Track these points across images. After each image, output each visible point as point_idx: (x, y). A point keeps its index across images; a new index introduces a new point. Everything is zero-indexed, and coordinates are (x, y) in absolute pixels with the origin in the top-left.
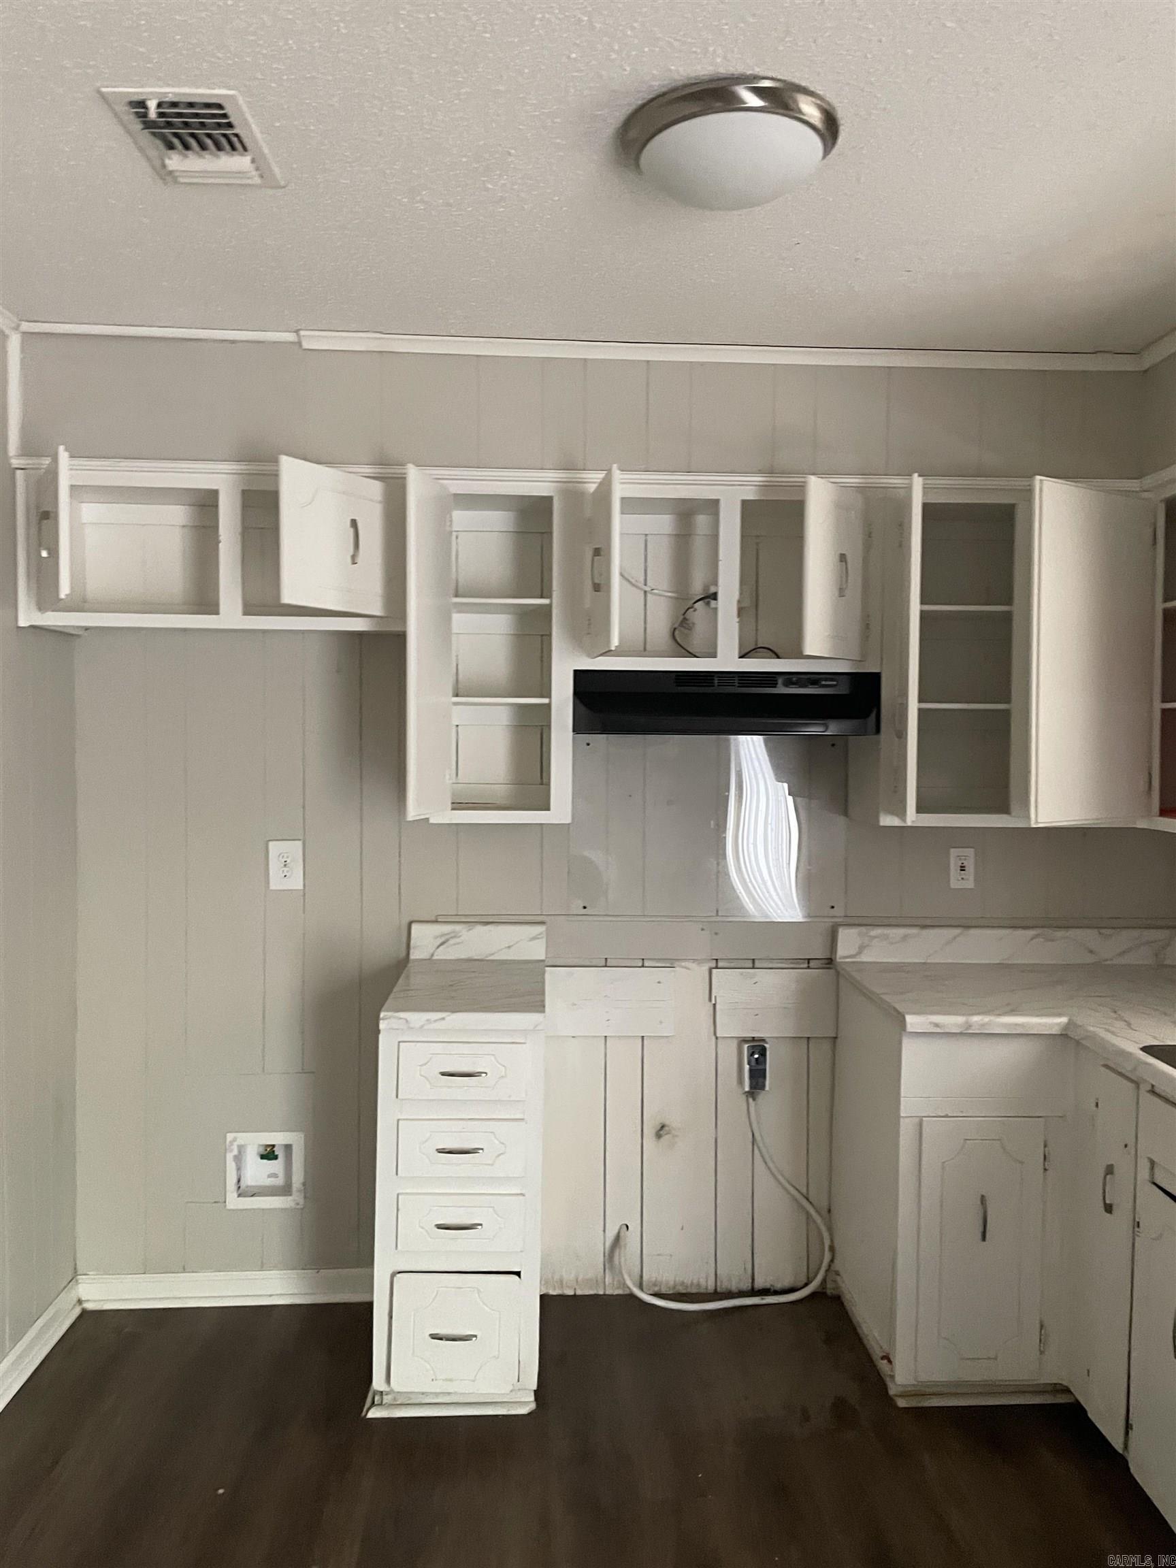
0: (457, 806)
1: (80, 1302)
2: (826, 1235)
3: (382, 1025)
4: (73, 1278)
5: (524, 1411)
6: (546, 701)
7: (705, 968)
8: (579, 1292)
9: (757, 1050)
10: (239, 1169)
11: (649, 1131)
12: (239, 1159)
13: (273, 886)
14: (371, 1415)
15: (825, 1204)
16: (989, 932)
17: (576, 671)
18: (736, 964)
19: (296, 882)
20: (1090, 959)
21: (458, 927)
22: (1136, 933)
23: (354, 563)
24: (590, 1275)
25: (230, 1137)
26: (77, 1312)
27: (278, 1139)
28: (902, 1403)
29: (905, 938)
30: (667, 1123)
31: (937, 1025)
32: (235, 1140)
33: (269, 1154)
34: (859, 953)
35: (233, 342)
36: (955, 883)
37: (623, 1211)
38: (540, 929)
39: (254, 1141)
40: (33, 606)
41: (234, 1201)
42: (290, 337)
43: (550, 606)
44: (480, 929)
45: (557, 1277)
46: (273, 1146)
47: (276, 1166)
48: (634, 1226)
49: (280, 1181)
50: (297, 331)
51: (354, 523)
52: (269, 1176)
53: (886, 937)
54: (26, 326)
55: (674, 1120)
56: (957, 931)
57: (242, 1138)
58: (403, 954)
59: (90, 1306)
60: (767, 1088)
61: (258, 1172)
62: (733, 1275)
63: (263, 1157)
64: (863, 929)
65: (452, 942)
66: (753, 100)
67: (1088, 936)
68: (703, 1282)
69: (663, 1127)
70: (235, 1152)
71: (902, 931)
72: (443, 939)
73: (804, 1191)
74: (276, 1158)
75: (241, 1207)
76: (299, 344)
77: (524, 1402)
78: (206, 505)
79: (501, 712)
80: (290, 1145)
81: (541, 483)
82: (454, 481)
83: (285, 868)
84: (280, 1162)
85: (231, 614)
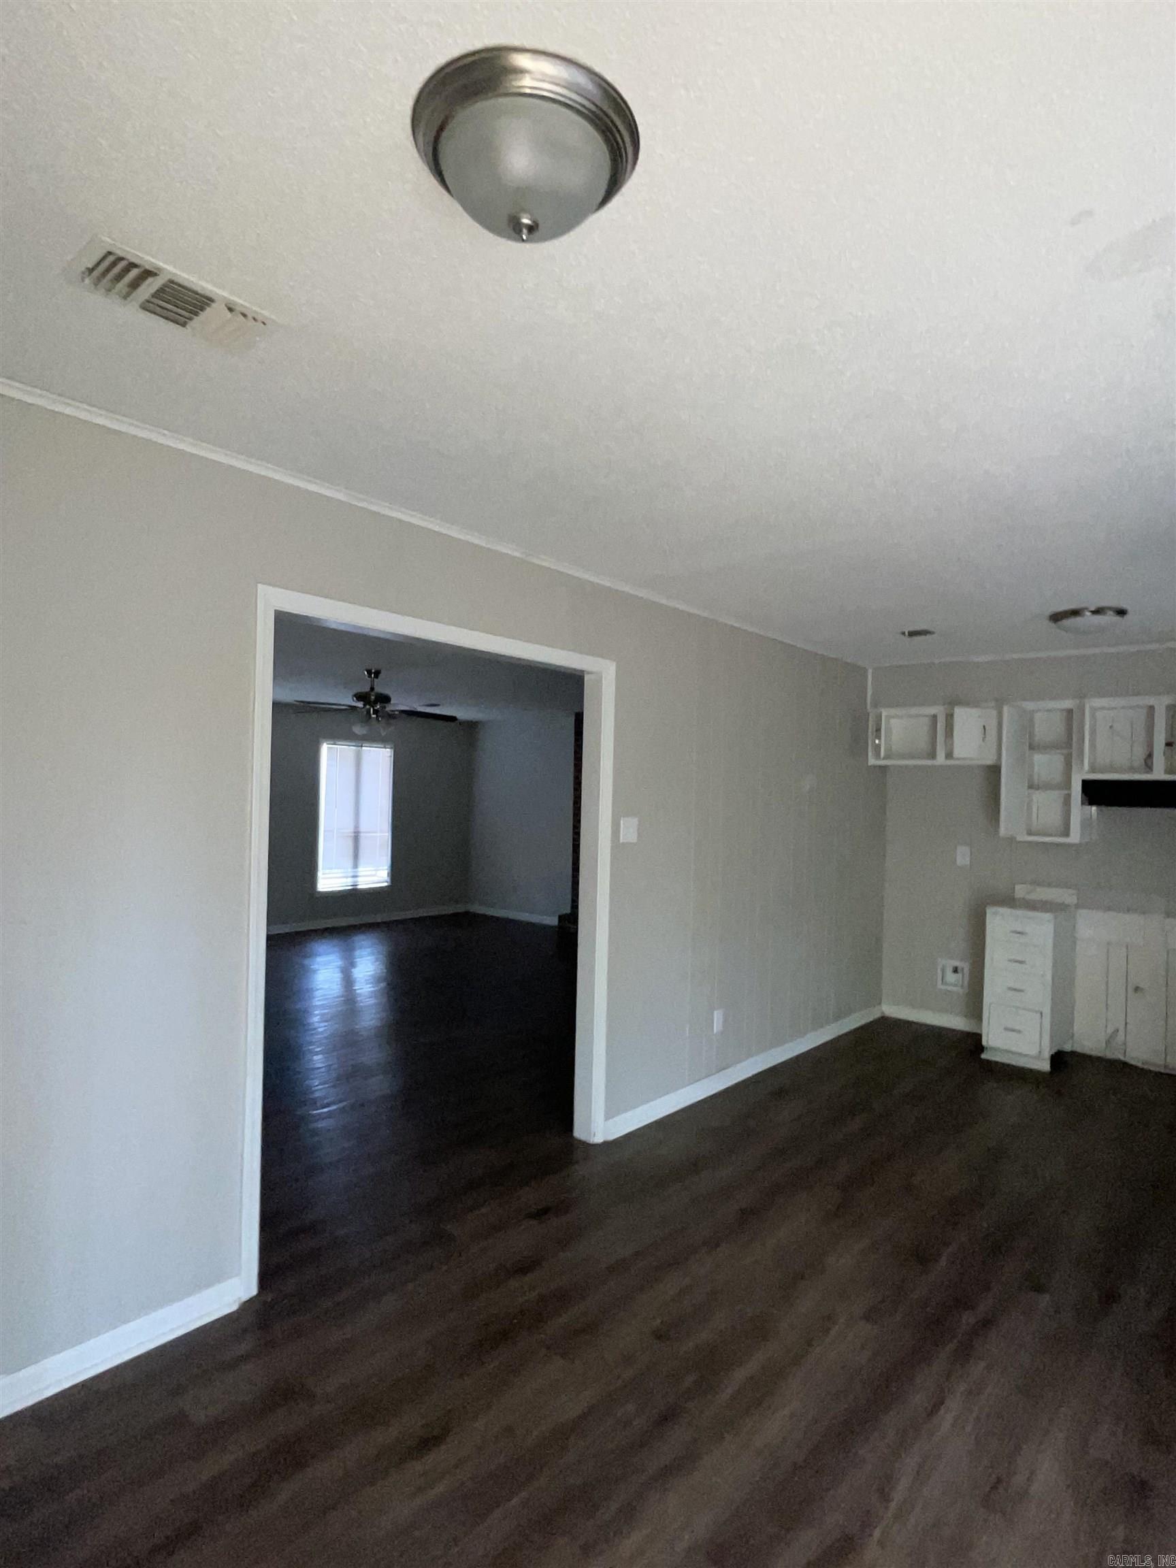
0: (1030, 833)
1: (882, 1012)
3: (989, 911)
4: (880, 1003)
5: (1045, 1070)
6: (1069, 792)
8: (1092, 1054)
10: (943, 974)
11: (1130, 990)
12: (943, 971)
13: (959, 864)
14: (981, 1057)
17: (1083, 780)
19: (967, 861)
21: (1035, 886)
23: (984, 741)
24: (1098, 1048)
25: (940, 961)
26: (881, 1015)
27: (957, 963)
30: (1140, 985)
32: (942, 962)
33: (955, 970)
37: (1116, 1023)
38: (1073, 890)
39: (950, 964)
40: (873, 758)
41: (940, 986)
43: (1072, 752)
44: (1044, 888)
45: (1081, 1046)
46: (958, 967)
47: (957, 976)
48: (1122, 1032)
49: (960, 983)
51: (984, 726)
52: (956, 981)
54: (874, 665)
55: (1144, 987)
57: (945, 962)
58: (1010, 896)
59: (885, 1014)
61: (951, 977)
63: (953, 972)
65: (1031, 892)
66: (1088, 613)
68: (1158, 1063)
69: (1138, 988)
70: (942, 967)
72: (1028, 891)
74: (958, 973)
75: (944, 988)
77: (1045, 1066)
78: (934, 718)
79: (1055, 796)
80: (963, 969)
81: (1068, 704)
82: (1029, 706)
83: (963, 856)
84: (960, 975)
85: (941, 759)
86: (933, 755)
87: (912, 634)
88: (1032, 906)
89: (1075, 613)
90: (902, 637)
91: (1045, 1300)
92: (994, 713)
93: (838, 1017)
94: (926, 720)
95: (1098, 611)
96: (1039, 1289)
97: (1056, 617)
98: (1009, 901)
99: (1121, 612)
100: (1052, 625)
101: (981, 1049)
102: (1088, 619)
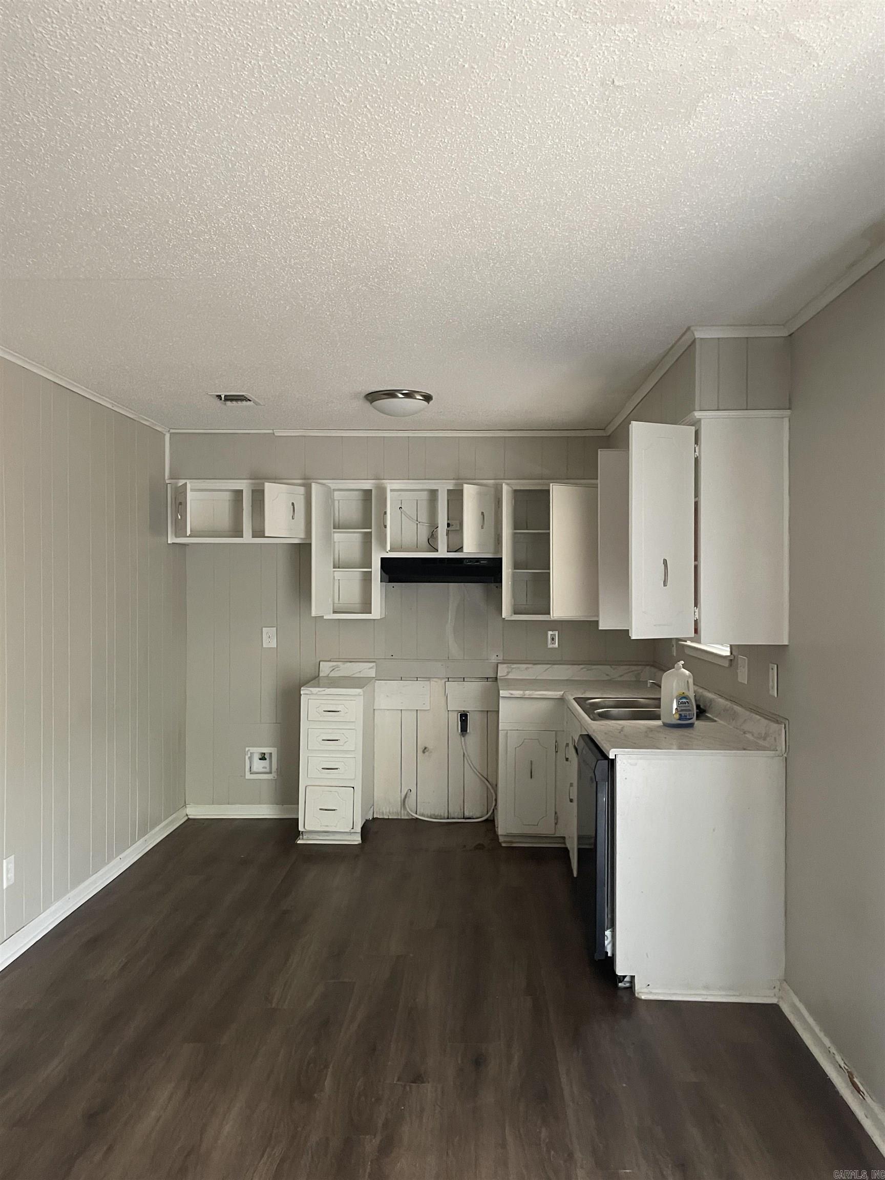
0: (334, 612)
1: (187, 815)
2: (494, 795)
3: (302, 692)
4: (185, 805)
5: (356, 843)
6: (370, 570)
7: (443, 681)
8: (390, 817)
9: (464, 717)
10: (250, 763)
11: (420, 751)
12: (250, 758)
13: (264, 646)
14: (298, 842)
15: (495, 783)
16: (561, 666)
17: (382, 559)
18: (455, 679)
19: (274, 644)
20: (607, 678)
21: (339, 663)
22: (628, 667)
23: (293, 519)
24: (395, 810)
25: (247, 749)
26: (186, 818)
27: (266, 750)
28: (504, 845)
29: (527, 668)
30: (427, 746)
31: (512, 694)
32: (249, 750)
33: (263, 758)
34: (507, 675)
35: (249, 434)
36: (550, 646)
37: (409, 783)
38: (373, 664)
39: (257, 751)
40: (174, 537)
41: (248, 776)
42: (271, 431)
43: (371, 532)
44: (349, 664)
45: (381, 811)
46: (264, 754)
47: (265, 763)
48: (414, 791)
49: (268, 770)
50: (273, 430)
51: (293, 504)
52: (263, 768)
53: (519, 668)
54: (172, 431)
55: (430, 747)
56: (549, 666)
57: (253, 750)
58: (317, 675)
59: (190, 817)
60: (468, 731)
61: (258, 765)
62: (455, 811)
63: (260, 759)
64: (509, 665)
65: (336, 669)
66: (401, 396)
67: (607, 668)
68: (442, 814)
69: (425, 748)
70: (249, 755)
71: (524, 666)
72: (332, 669)
73: (486, 777)
74: (266, 759)
75: (252, 778)
76: (274, 434)
77: (357, 840)
78: (238, 493)
79: (356, 574)
80: (271, 754)
81: (367, 485)
82: (333, 484)
83: (269, 639)
84: (267, 761)
85: (247, 537)
86: (238, 533)
87: (228, 398)
88: (335, 683)
89: (391, 394)
90: (217, 401)
91: (429, 1090)
92: (302, 490)
93: (143, 832)
94: (227, 496)
95: (409, 395)
96: (418, 1079)
97: (372, 397)
98: (314, 679)
99: (428, 398)
100: (368, 404)
101: (298, 834)
102: (400, 403)
